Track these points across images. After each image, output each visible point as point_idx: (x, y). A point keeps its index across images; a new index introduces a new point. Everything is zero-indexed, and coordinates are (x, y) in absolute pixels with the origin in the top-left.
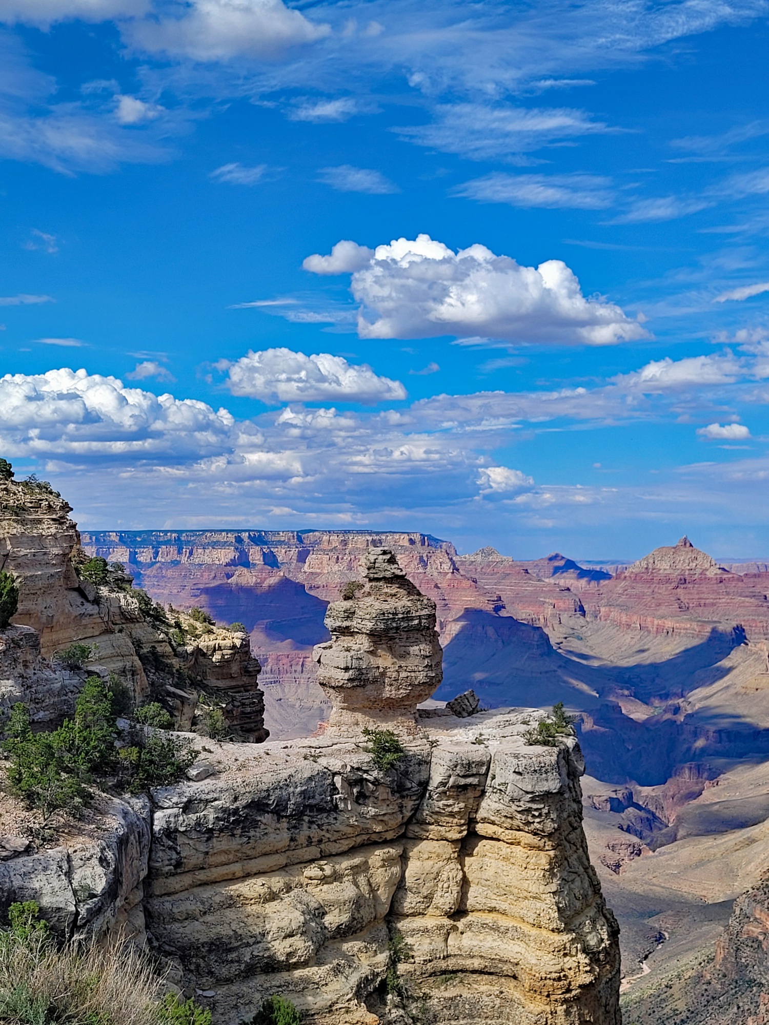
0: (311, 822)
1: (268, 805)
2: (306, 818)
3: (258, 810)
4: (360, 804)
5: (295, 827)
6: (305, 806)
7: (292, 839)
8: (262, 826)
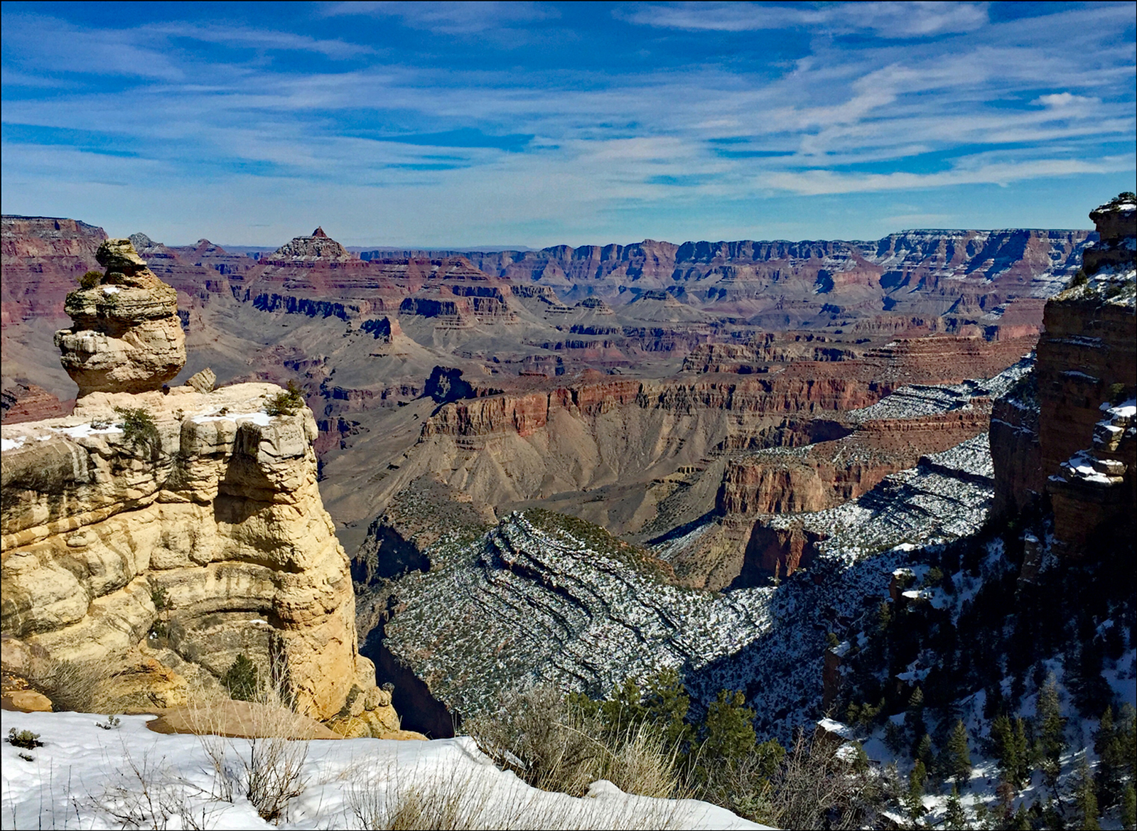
0: (70, 496)
1: (26, 483)
2: (66, 492)
3: (18, 488)
4: (116, 476)
5: (55, 501)
6: (65, 482)
7: (52, 512)
8: (23, 503)
